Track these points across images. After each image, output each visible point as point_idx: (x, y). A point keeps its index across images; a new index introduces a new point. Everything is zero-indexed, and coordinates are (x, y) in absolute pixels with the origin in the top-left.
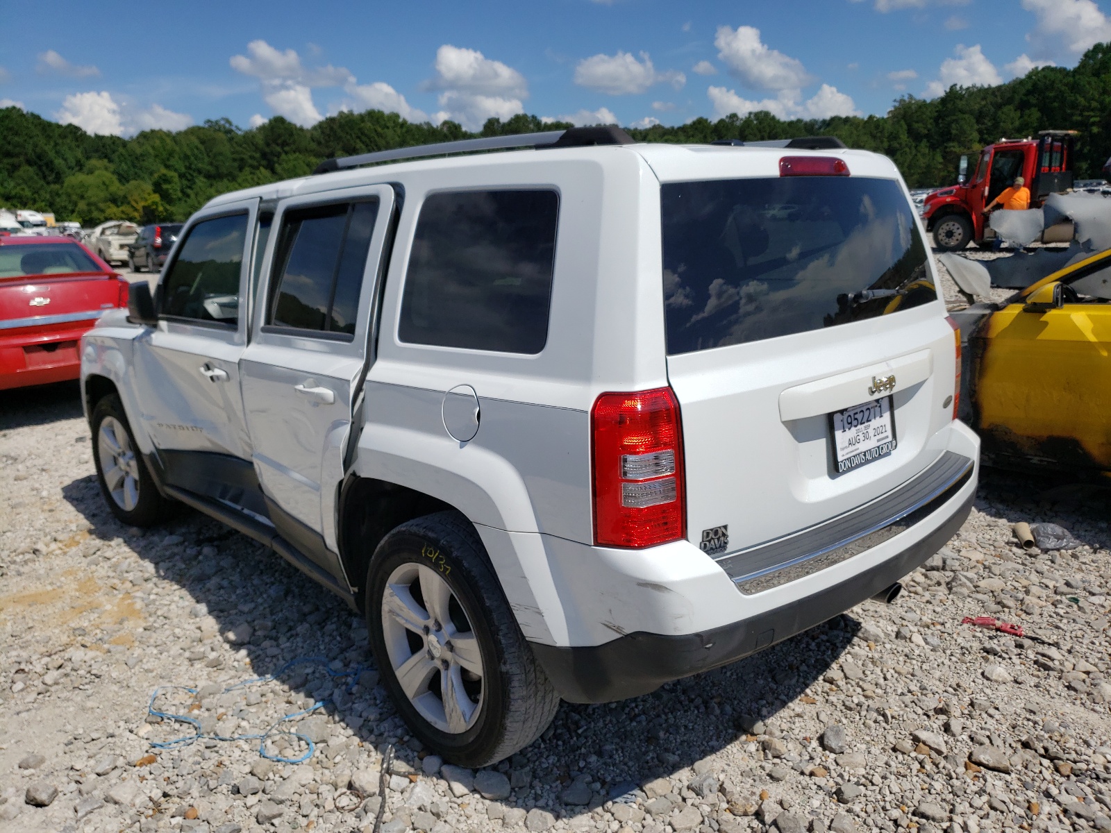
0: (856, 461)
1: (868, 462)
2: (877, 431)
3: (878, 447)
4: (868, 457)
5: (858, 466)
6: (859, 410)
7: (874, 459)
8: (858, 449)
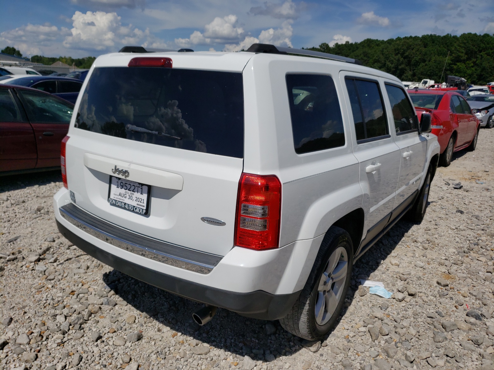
0: (119, 204)
1: (125, 208)
2: (137, 199)
3: (134, 207)
4: (126, 207)
5: (118, 206)
6: (128, 183)
7: (129, 210)
8: (124, 200)
